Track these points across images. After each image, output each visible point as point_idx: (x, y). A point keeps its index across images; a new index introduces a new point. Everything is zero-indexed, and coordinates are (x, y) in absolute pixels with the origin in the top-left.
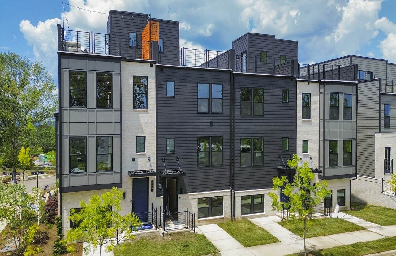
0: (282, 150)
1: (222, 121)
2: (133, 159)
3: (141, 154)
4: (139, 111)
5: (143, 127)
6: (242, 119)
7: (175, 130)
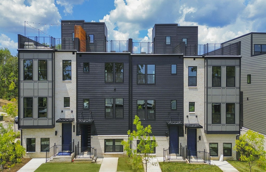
0: (171, 109)
1: (123, 88)
2: (62, 111)
3: (67, 108)
4: (65, 82)
5: (68, 91)
6: (138, 86)
7: (90, 94)
